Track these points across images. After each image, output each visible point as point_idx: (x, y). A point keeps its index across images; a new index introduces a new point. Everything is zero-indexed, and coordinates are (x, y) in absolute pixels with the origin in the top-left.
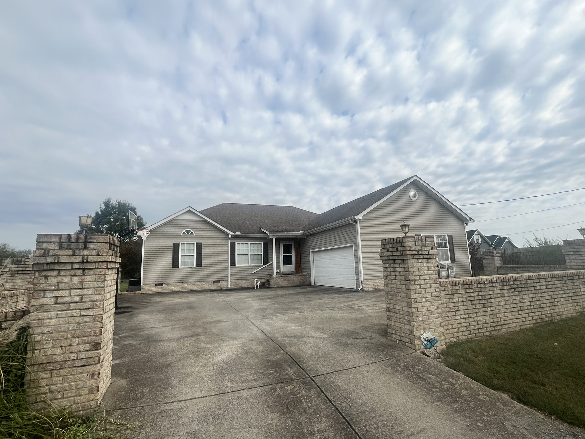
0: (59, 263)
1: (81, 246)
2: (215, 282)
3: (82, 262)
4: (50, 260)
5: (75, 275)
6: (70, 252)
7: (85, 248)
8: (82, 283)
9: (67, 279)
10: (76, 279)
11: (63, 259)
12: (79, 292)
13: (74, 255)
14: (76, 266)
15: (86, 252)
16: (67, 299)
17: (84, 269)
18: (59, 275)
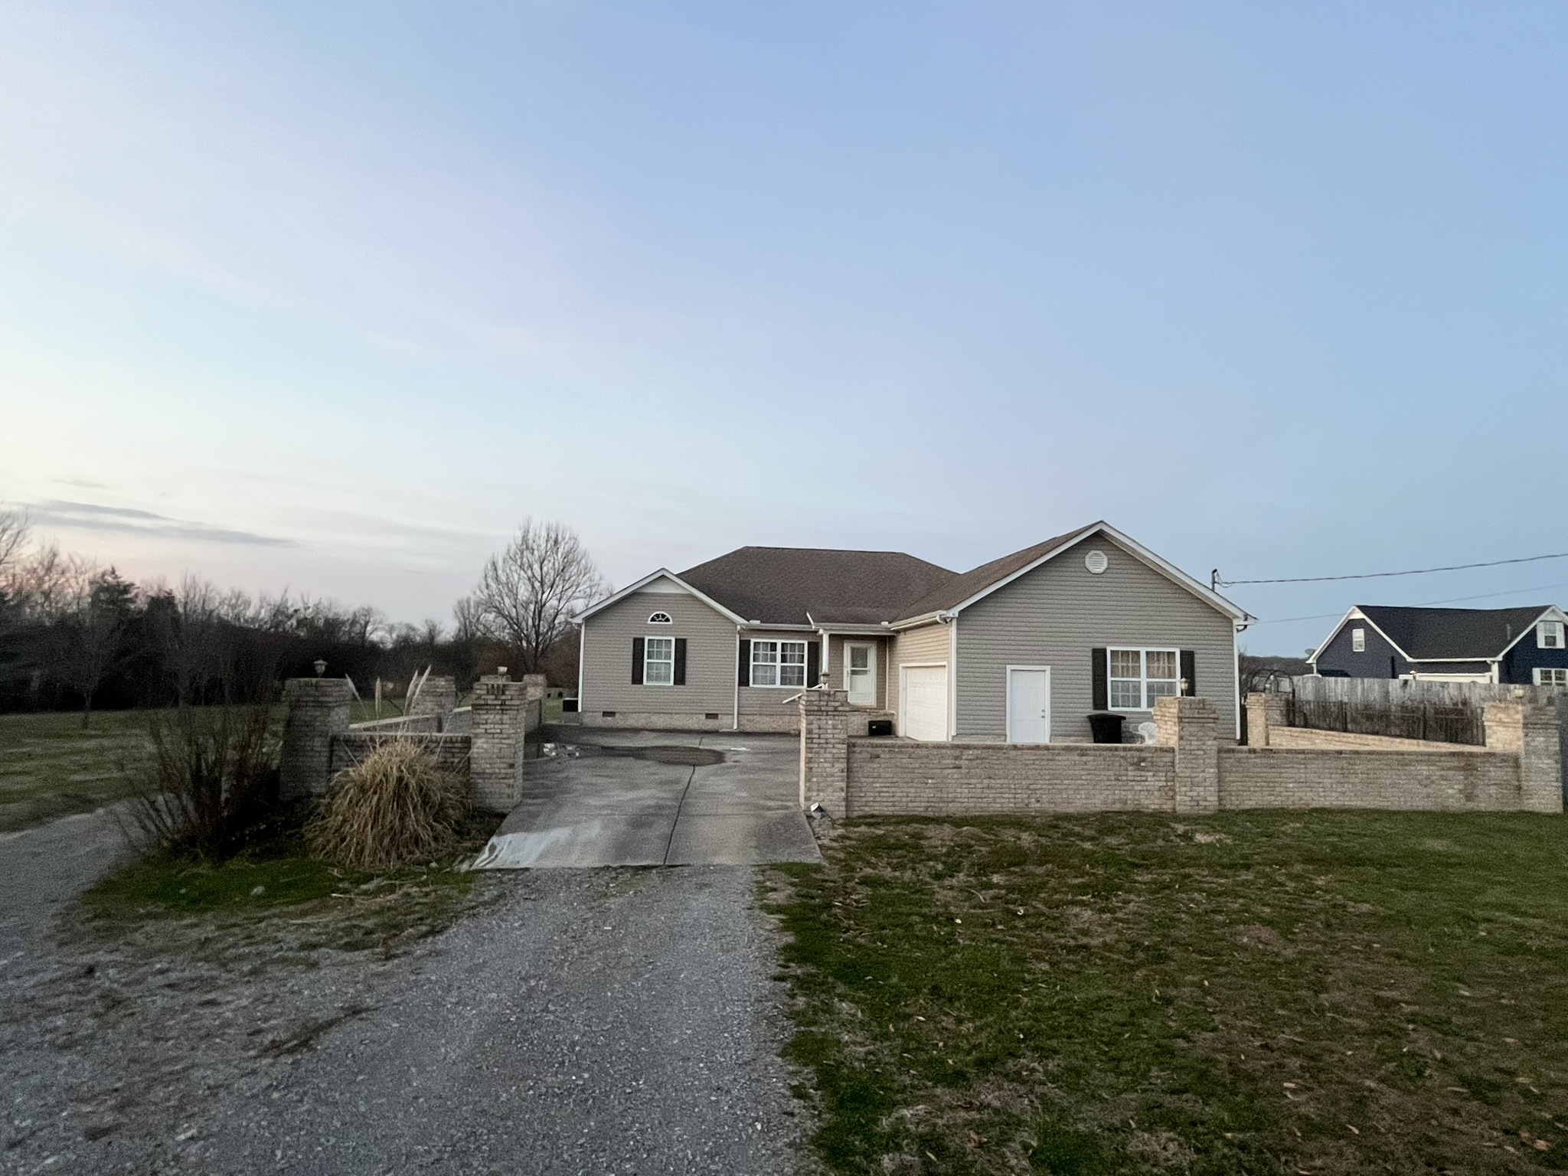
0: (487, 705)
1: (501, 692)
2: (708, 716)
3: (501, 705)
4: (482, 702)
5: (498, 714)
6: (493, 697)
7: (503, 694)
8: (501, 719)
9: (492, 716)
10: (498, 717)
11: (490, 702)
12: (500, 726)
13: (496, 699)
14: (498, 707)
15: (503, 697)
16: (493, 731)
17: (503, 710)
18: (487, 713)
